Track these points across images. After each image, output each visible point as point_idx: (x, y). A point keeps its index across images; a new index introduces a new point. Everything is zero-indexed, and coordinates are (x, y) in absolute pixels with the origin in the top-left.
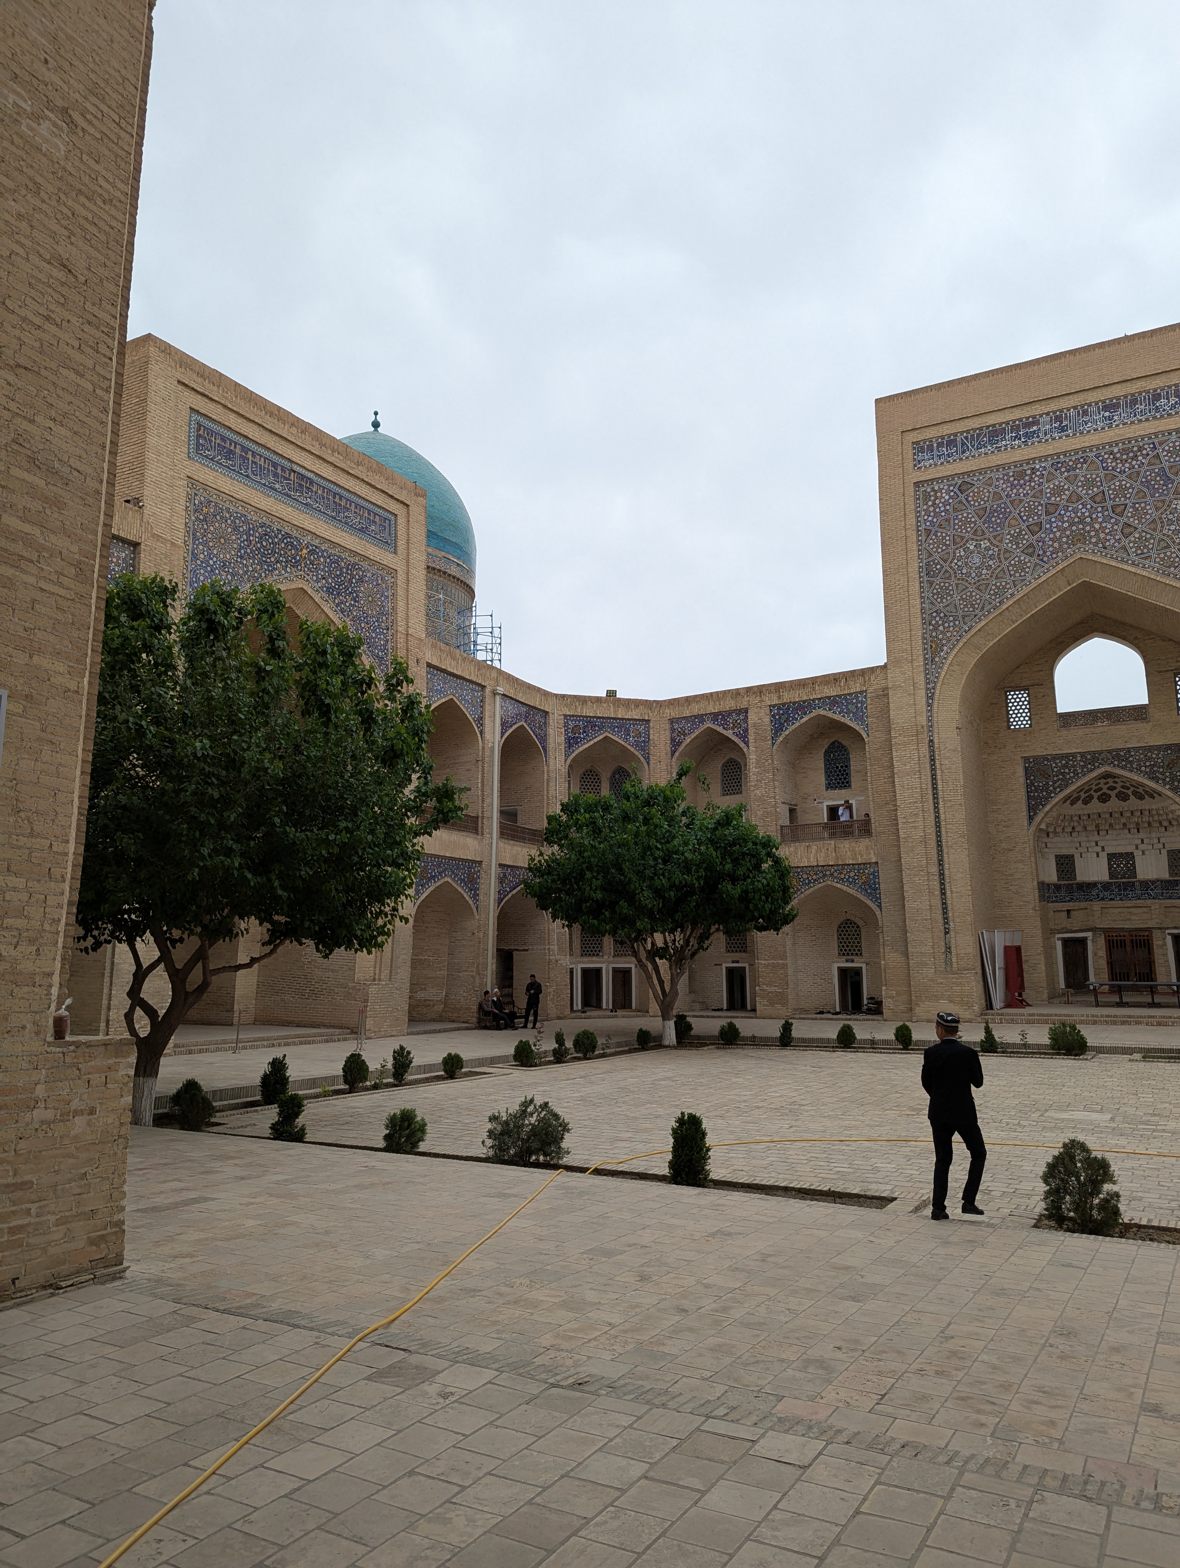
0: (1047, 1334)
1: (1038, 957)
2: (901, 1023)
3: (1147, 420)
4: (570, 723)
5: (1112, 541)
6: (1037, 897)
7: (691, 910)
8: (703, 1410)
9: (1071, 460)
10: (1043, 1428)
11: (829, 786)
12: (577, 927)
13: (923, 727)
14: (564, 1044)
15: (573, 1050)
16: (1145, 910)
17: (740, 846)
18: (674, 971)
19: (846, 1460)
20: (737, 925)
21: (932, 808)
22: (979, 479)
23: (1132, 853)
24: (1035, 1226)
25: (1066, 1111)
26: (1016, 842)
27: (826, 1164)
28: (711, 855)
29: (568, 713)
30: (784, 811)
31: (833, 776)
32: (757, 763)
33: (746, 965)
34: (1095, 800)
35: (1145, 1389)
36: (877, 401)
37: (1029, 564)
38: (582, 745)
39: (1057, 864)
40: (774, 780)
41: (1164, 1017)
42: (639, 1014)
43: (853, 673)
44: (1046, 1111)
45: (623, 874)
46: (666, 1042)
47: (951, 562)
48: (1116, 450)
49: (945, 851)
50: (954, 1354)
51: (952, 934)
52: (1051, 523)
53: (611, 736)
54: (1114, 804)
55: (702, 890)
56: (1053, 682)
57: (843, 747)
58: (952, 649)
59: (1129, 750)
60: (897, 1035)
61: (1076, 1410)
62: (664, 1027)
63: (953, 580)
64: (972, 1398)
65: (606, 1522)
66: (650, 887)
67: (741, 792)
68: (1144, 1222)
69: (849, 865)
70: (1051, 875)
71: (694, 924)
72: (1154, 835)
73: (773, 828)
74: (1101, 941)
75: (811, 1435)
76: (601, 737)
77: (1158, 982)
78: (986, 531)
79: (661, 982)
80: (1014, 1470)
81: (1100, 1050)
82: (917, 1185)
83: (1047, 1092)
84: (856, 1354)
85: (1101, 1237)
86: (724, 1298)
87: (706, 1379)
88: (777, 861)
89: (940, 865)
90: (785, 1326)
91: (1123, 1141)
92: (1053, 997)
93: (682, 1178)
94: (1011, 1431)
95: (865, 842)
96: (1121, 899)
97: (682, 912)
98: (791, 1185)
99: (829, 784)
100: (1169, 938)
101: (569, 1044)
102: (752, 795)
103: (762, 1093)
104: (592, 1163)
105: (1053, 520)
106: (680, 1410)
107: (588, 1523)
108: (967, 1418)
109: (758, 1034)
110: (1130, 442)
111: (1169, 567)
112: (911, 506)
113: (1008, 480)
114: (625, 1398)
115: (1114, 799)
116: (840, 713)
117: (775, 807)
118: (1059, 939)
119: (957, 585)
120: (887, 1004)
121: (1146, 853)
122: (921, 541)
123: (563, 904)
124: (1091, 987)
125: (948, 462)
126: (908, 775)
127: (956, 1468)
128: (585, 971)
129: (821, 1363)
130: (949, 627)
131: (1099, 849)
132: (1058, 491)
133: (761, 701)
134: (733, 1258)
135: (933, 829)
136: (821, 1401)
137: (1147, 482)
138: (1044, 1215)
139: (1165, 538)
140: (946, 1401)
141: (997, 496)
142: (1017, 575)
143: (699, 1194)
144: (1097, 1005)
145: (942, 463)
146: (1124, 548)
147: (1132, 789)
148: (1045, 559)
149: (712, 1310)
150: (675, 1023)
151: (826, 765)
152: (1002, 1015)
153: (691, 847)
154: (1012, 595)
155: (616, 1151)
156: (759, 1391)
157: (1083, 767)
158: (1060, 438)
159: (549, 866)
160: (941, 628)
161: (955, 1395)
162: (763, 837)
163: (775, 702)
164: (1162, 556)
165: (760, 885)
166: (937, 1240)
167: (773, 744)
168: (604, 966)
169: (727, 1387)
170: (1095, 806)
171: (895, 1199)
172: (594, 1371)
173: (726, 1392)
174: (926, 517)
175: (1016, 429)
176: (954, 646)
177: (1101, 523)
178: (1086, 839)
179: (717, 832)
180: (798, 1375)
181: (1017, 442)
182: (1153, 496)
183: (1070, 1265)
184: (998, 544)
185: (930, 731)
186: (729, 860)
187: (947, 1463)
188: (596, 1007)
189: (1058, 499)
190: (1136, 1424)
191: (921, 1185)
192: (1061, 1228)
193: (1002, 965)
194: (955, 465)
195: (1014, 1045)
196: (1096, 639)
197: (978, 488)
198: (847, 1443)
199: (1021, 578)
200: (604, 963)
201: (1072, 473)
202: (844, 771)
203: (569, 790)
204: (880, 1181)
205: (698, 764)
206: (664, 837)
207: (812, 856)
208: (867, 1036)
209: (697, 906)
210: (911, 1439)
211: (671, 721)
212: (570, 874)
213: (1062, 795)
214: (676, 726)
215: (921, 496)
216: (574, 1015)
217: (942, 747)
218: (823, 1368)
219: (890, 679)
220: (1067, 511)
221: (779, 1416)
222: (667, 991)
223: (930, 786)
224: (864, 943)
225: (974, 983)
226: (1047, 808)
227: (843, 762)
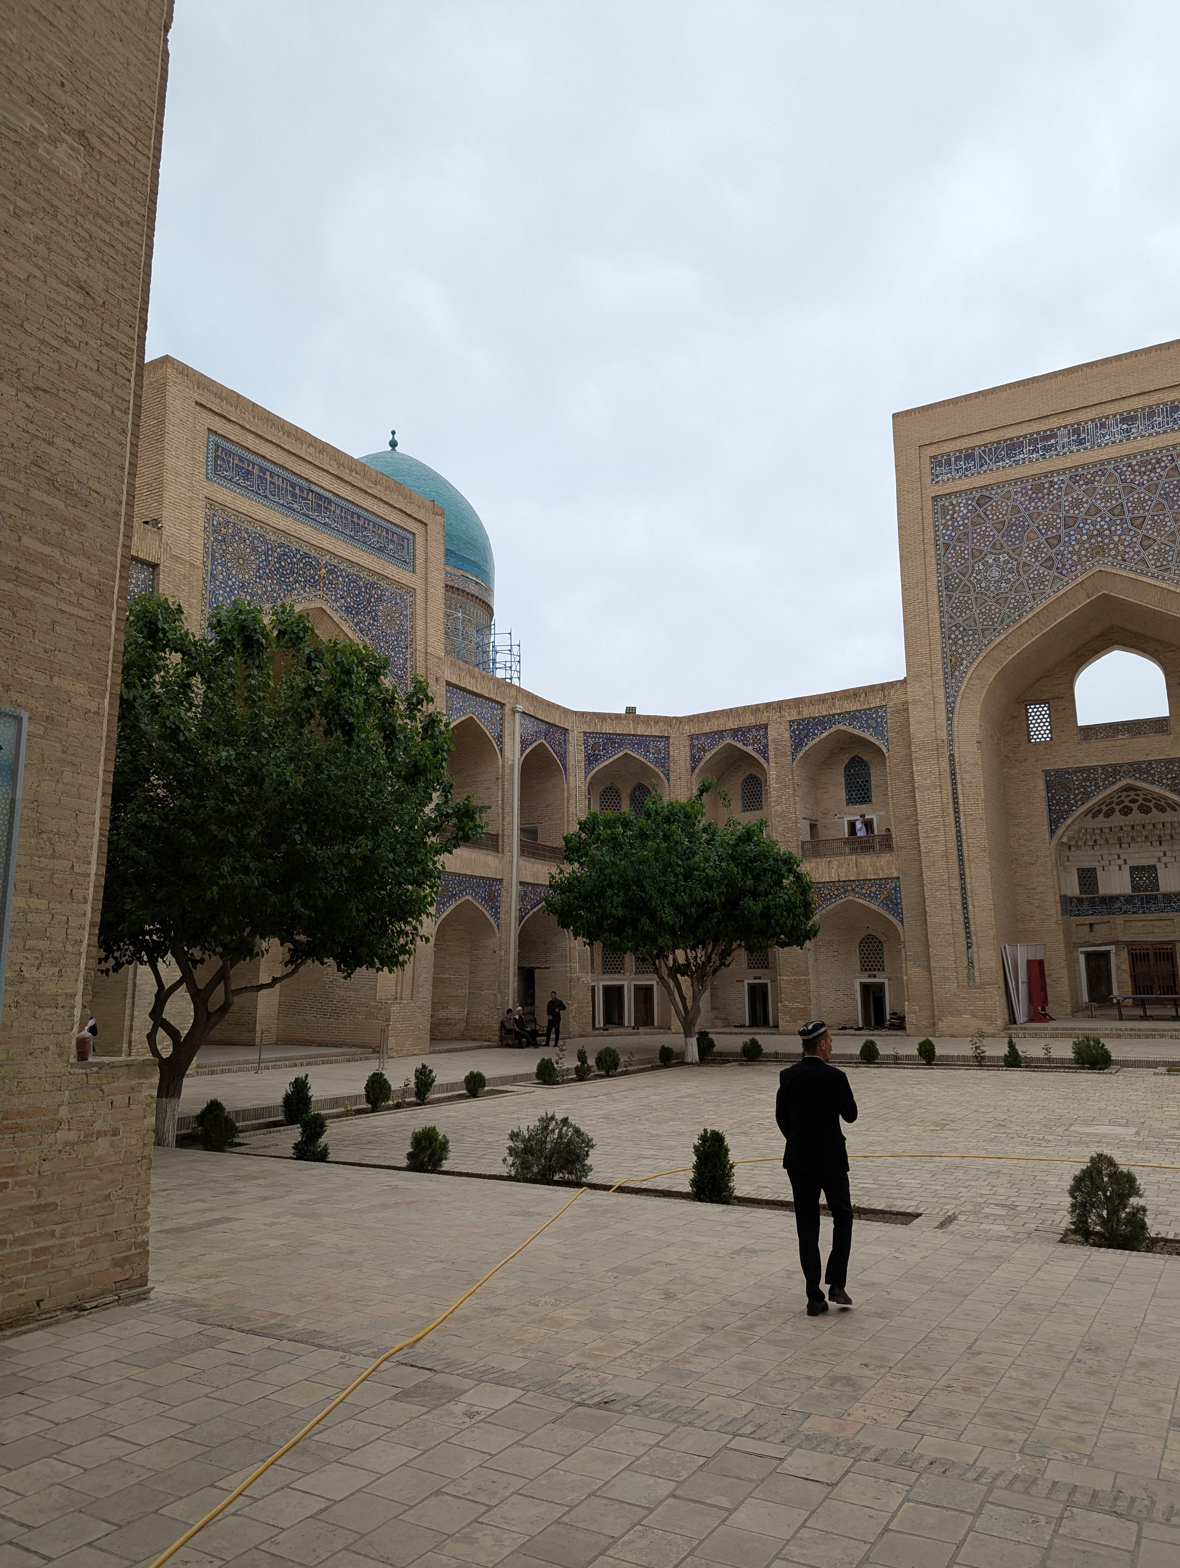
0: (1074, 1349)
1: (1061, 971)
2: (924, 1038)
3: (1165, 432)
4: (590, 740)
5: (1132, 554)
6: (1059, 911)
7: (713, 926)
8: (729, 1428)
9: (1089, 473)
10: (1073, 1444)
11: (850, 801)
12: (598, 945)
13: (943, 741)
14: (586, 1062)
15: (595, 1068)
16: (1168, 923)
17: (761, 862)
18: (695, 988)
19: (874, 1477)
20: (758, 941)
21: (953, 822)
22: (997, 493)
23: (1154, 866)
24: (1062, 1241)
25: (1091, 1125)
26: (1038, 856)
28: (732, 871)
29: (588, 730)
30: (805, 826)
31: (854, 791)
32: (778, 777)
33: (768, 981)
34: (1117, 813)
35: (1173, 1404)
36: (895, 416)
37: (1048, 577)
38: (602, 762)
39: (1079, 878)
40: (794, 795)
42: (661, 1031)
43: (872, 687)
44: (1071, 1125)
45: (644, 891)
46: (689, 1060)
47: (970, 576)
48: (1134, 463)
49: (967, 865)
50: (982, 1370)
51: (975, 949)
52: (1069, 536)
53: (631, 753)
54: (1136, 816)
55: (723, 906)
56: (1073, 695)
57: (863, 762)
58: (971, 663)
59: (1150, 763)
60: (920, 1050)
61: (1105, 1425)
62: (686, 1044)
63: (973, 595)
64: (999, 1414)
65: (633, 1541)
66: (671, 904)
67: (762, 808)
68: (1171, 1236)
69: (870, 880)
70: (1073, 889)
71: (716, 940)
73: (795, 844)
74: (1125, 955)
75: (839, 1452)
76: (621, 754)
78: (1005, 545)
79: (683, 999)
80: (1043, 1486)
81: (1124, 1064)
82: (943, 1200)
83: (1072, 1106)
84: (883, 1371)
85: (1127, 1252)
86: (750, 1315)
87: (733, 1397)
88: (798, 877)
89: (962, 879)
90: (811, 1343)
91: (1148, 1155)
92: (1077, 1011)
93: (705, 1195)
94: (1039, 1447)
95: (886, 857)
96: (1144, 912)
97: (703, 929)
99: (850, 799)
101: (591, 1062)
102: (773, 810)
104: (616, 1180)
105: (1072, 532)
106: (706, 1428)
107: (615, 1542)
108: (995, 1434)
109: (781, 1050)
110: (1148, 454)
112: (929, 520)
113: (1026, 493)
114: (652, 1416)
115: (1135, 811)
116: (860, 728)
117: (796, 822)
118: (1081, 952)
119: (976, 599)
120: (910, 1019)
121: (1169, 865)
122: (939, 555)
123: (585, 921)
124: (1115, 1001)
125: (967, 476)
126: (929, 790)
127: (985, 1484)
128: (606, 989)
129: (848, 1381)
130: (969, 640)
131: (1121, 862)
132: (1076, 504)
133: (780, 717)
134: (758, 1275)
135: (955, 843)
136: (848, 1418)
137: (1166, 494)
138: (1070, 1230)
140: (974, 1417)
141: (1015, 509)
142: (1037, 588)
143: (723, 1211)
144: (1121, 1019)
145: (960, 477)
146: (1143, 560)
147: (1154, 801)
148: (1064, 572)
149: (738, 1328)
150: (698, 1040)
151: (846, 780)
152: (1026, 1029)
153: (711, 864)
154: (1032, 608)
155: (639, 1169)
156: (786, 1409)
157: (1104, 780)
158: (1078, 451)
159: (570, 883)
160: (961, 642)
161: (982, 1411)
162: (784, 854)
163: (795, 717)
165: (782, 902)
166: (963, 1256)
167: (793, 759)
168: (625, 983)
169: (754, 1405)
170: (1117, 819)
171: (920, 1215)
172: (620, 1390)
173: (753, 1409)
174: (944, 531)
175: (1033, 442)
176: (974, 659)
177: (1119, 536)
178: (1108, 852)
179: (738, 849)
180: (825, 1392)
181: (1035, 455)
182: (1171, 508)
183: (1096, 1280)
184: (1017, 557)
185: (950, 745)
186: (750, 876)
187: (976, 1479)
188: (618, 1025)
189: (1077, 512)
190: (1166, 1439)
191: (946, 1201)
192: (1088, 1242)
193: (1025, 980)
194: (973, 478)
195: (1038, 1059)
196: (1116, 651)
197: (997, 502)
198: (875, 1460)
199: (1040, 592)
200: (626, 980)
201: (1090, 486)
202: (865, 785)
203: (589, 808)
204: (905, 1196)
205: (719, 780)
206: (685, 854)
207: (833, 871)
208: (890, 1052)
209: (719, 923)
210: (939, 1456)
211: (691, 737)
212: (591, 891)
213: (1083, 809)
214: (696, 742)
215: (939, 510)
216: (596, 1032)
217: (963, 761)
218: (850, 1385)
219: (909, 694)
220: (1085, 524)
221: (806, 1433)
222: (690, 1008)
223: (951, 801)
224: (886, 958)
225: (997, 998)
226: (1069, 821)
227: (864, 777)
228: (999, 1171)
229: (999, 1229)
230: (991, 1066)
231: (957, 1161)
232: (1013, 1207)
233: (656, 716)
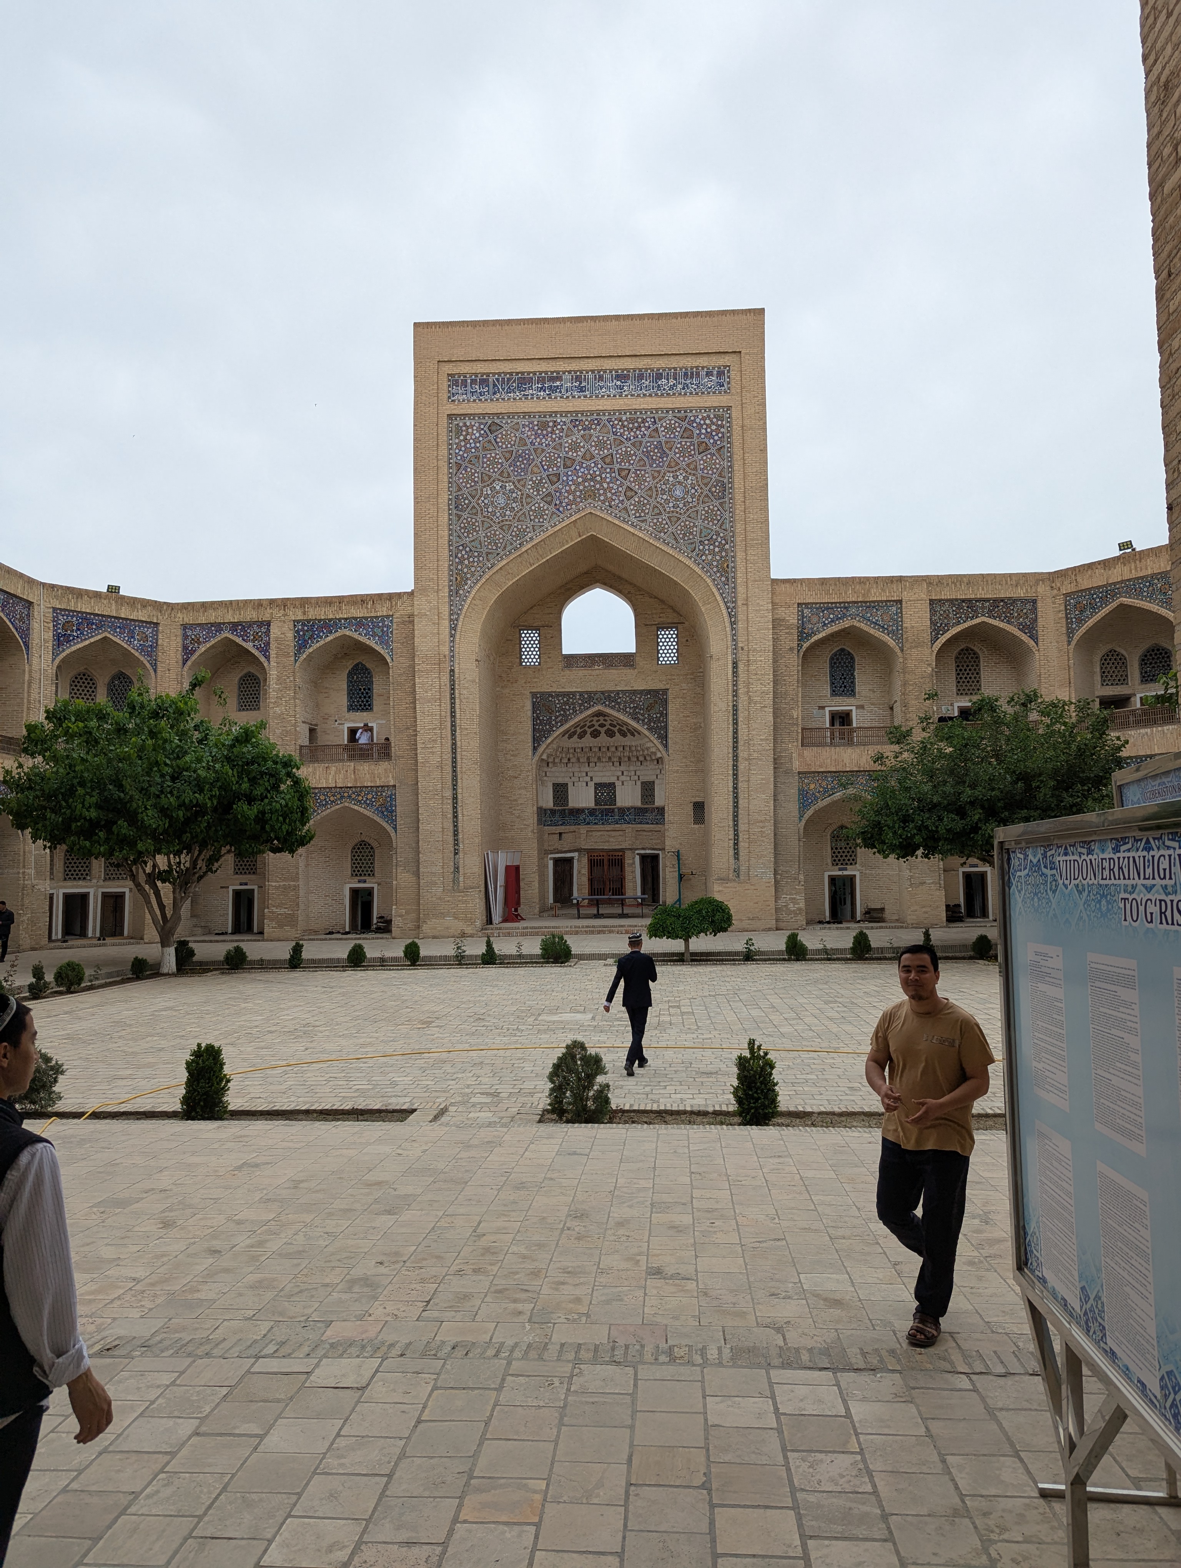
0: (563, 1219)
1: (532, 875)
2: (410, 941)
3: (650, 395)
4: (60, 617)
5: (617, 501)
6: (536, 821)
7: (202, 831)
8: (251, 1352)
9: (587, 420)
10: (571, 1305)
11: (351, 708)
12: (62, 848)
13: (445, 656)
14: (43, 978)
15: (53, 984)
16: (621, 833)
17: (259, 765)
18: (177, 895)
19: (403, 1372)
20: (250, 846)
21: (449, 735)
22: (507, 423)
23: (614, 783)
24: (540, 1121)
25: (556, 1013)
26: (521, 771)
27: (345, 1083)
28: (227, 774)
29: (59, 606)
30: (304, 730)
31: (356, 698)
32: (279, 678)
33: (255, 887)
34: (588, 735)
35: (648, 1256)
36: (415, 324)
37: (547, 512)
38: (75, 644)
39: (554, 791)
40: (295, 698)
41: (631, 926)
42: (132, 941)
43: (380, 596)
44: (539, 1015)
45: (123, 792)
46: (165, 970)
47: (479, 499)
48: (624, 418)
49: (459, 777)
50: (487, 1250)
51: (461, 855)
52: (568, 476)
53: (111, 637)
54: (603, 739)
55: (215, 810)
56: (560, 625)
57: (367, 669)
58: (475, 584)
59: (618, 692)
60: (406, 953)
61: (596, 1284)
62: (163, 954)
63: (479, 518)
64: (507, 1289)
65: (158, 1492)
66: (155, 806)
67: (259, 709)
68: (627, 1108)
69: (367, 787)
70: (548, 801)
71: (203, 845)
72: (632, 768)
73: (292, 747)
74: (585, 861)
75: (366, 1355)
76: (99, 637)
77: (627, 895)
78: (511, 474)
79: (162, 907)
80: (553, 1349)
81: (581, 957)
82: (434, 1094)
83: (539, 997)
84: (398, 1266)
85: (590, 1125)
86: (259, 1231)
87: (250, 1319)
88: (297, 782)
89: (454, 789)
90: (325, 1250)
91: (603, 1037)
92: (544, 911)
93: (197, 1113)
94: (545, 1314)
95: (384, 765)
96: (603, 824)
97: (191, 833)
98: (313, 1108)
99: (351, 706)
100: (637, 857)
101: (49, 977)
102: (271, 712)
103: (274, 1017)
104: (88, 1106)
105: (570, 473)
106: (226, 1356)
107: (136, 1498)
108: (505, 1309)
109: (267, 957)
110: (635, 413)
111: (660, 532)
112: (444, 438)
113: (533, 428)
114: (163, 1355)
115: (603, 735)
116: (365, 635)
117: (295, 726)
118: (551, 859)
119: (483, 522)
120: (397, 922)
121: (625, 783)
122: (451, 473)
123: (48, 823)
124: (575, 901)
125: (480, 400)
126: (429, 702)
127: (504, 1359)
128: (68, 898)
129: (366, 1281)
130: (474, 561)
131: (588, 779)
132: (575, 447)
133: (285, 615)
134: (264, 1189)
135: (450, 755)
136: (370, 1318)
137: (647, 452)
138: (547, 1110)
139: (658, 505)
140: (486, 1296)
141: (522, 441)
142: (537, 520)
143: (218, 1127)
144: (579, 917)
145: (474, 401)
146: (626, 509)
147: (618, 727)
148: (561, 509)
149: (248, 1246)
150: (176, 949)
151: (348, 686)
152: (500, 929)
153: (204, 765)
154: (531, 539)
155: (115, 1091)
156: (306, 1320)
157: (581, 705)
158: (579, 397)
159: (30, 780)
160: (466, 562)
161: (492, 1289)
162: (284, 756)
163: (300, 617)
164: (655, 521)
165: (278, 806)
166: (460, 1145)
167: (296, 661)
168: (92, 891)
169: (272, 1323)
170: (588, 741)
171: (415, 1110)
172: (122, 1332)
173: (272, 1328)
174: (457, 451)
175: (541, 380)
176: (478, 581)
177: (608, 483)
178: (578, 770)
179: (235, 750)
180: (344, 1296)
181: (542, 393)
182: (651, 466)
183: (575, 1153)
184: (521, 488)
185: (452, 661)
186: (246, 779)
187: (496, 1355)
188: (80, 936)
189: (575, 454)
190: (645, 1288)
191: (437, 1094)
192: (561, 1119)
193: (503, 884)
194: (486, 404)
195: (510, 956)
196: (598, 589)
197: (506, 431)
198: (402, 1355)
199: (540, 524)
200: (92, 887)
201: (587, 432)
202: (367, 693)
203: (56, 695)
204: (399, 1094)
205: (213, 675)
206: (173, 751)
207: (331, 777)
208: (377, 955)
209: (209, 827)
210: (459, 1339)
211: (185, 627)
212: (57, 789)
213: (562, 729)
214: (189, 633)
215: (454, 429)
216: (53, 945)
217: (462, 678)
218: (368, 1286)
219: (416, 606)
220: (581, 467)
221: (330, 1341)
222: (169, 916)
223: (449, 714)
224: (377, 864)
225: (477, 901)
226: (549, 740)
227: (366, 685)
228: (482, 1062)
229: (485, 1116)
230: (470, 964)
231: (445, 1055)
232: (496, 1094)
233: (144, 600)
